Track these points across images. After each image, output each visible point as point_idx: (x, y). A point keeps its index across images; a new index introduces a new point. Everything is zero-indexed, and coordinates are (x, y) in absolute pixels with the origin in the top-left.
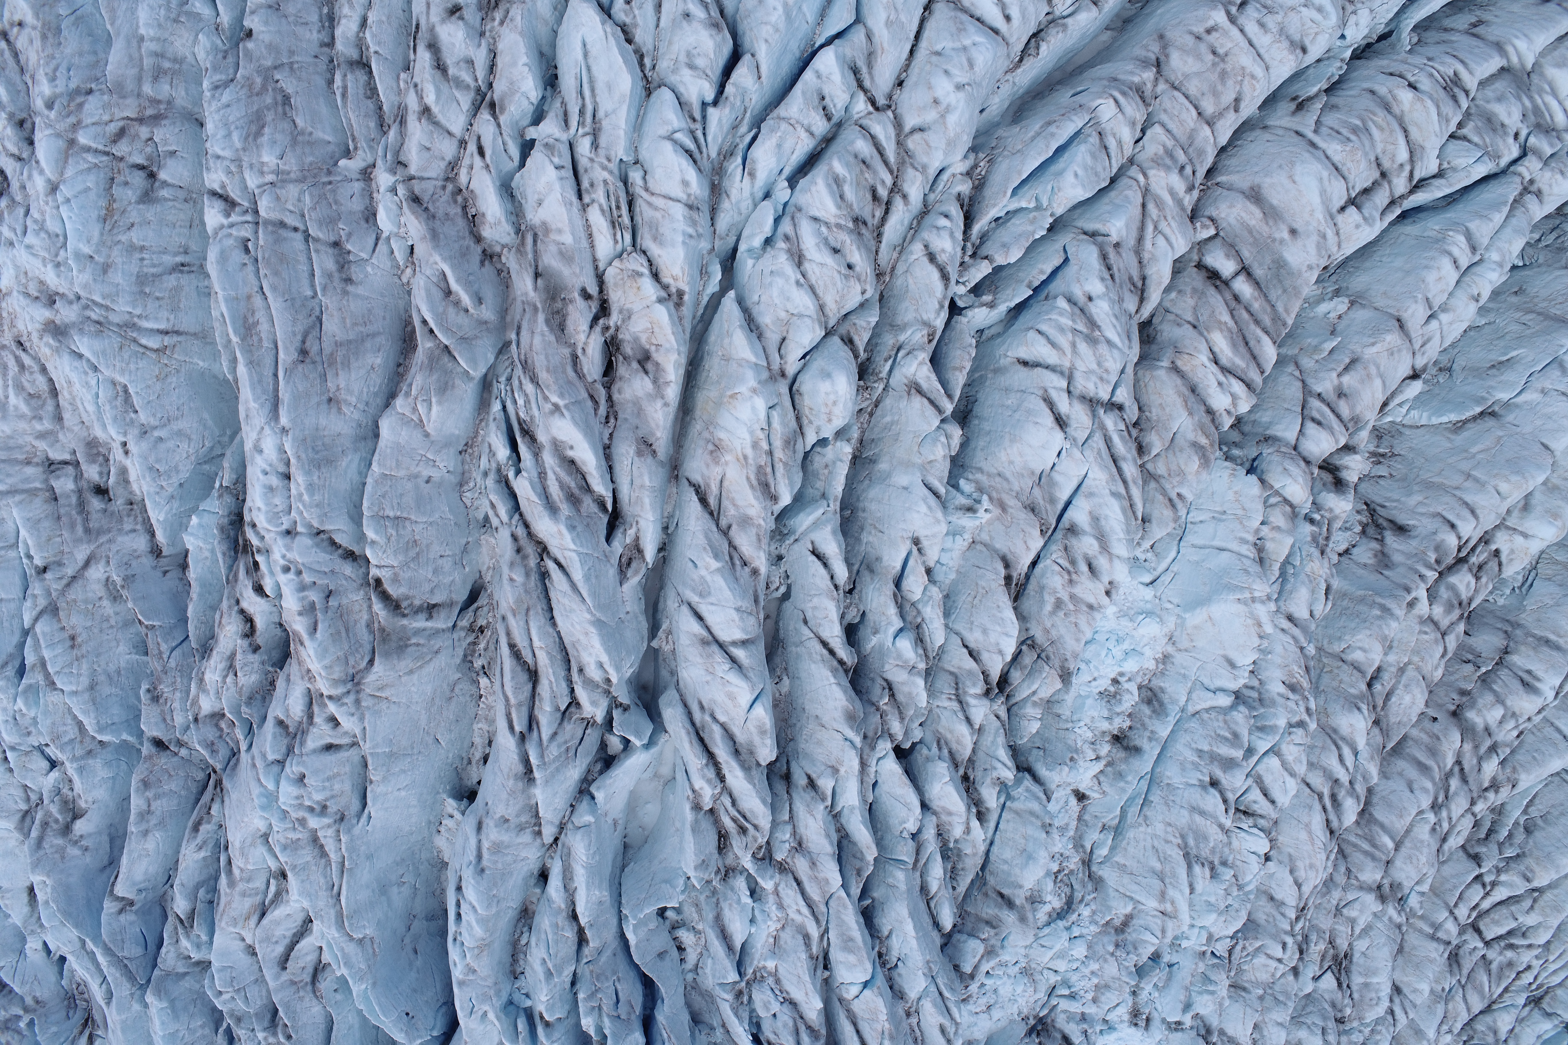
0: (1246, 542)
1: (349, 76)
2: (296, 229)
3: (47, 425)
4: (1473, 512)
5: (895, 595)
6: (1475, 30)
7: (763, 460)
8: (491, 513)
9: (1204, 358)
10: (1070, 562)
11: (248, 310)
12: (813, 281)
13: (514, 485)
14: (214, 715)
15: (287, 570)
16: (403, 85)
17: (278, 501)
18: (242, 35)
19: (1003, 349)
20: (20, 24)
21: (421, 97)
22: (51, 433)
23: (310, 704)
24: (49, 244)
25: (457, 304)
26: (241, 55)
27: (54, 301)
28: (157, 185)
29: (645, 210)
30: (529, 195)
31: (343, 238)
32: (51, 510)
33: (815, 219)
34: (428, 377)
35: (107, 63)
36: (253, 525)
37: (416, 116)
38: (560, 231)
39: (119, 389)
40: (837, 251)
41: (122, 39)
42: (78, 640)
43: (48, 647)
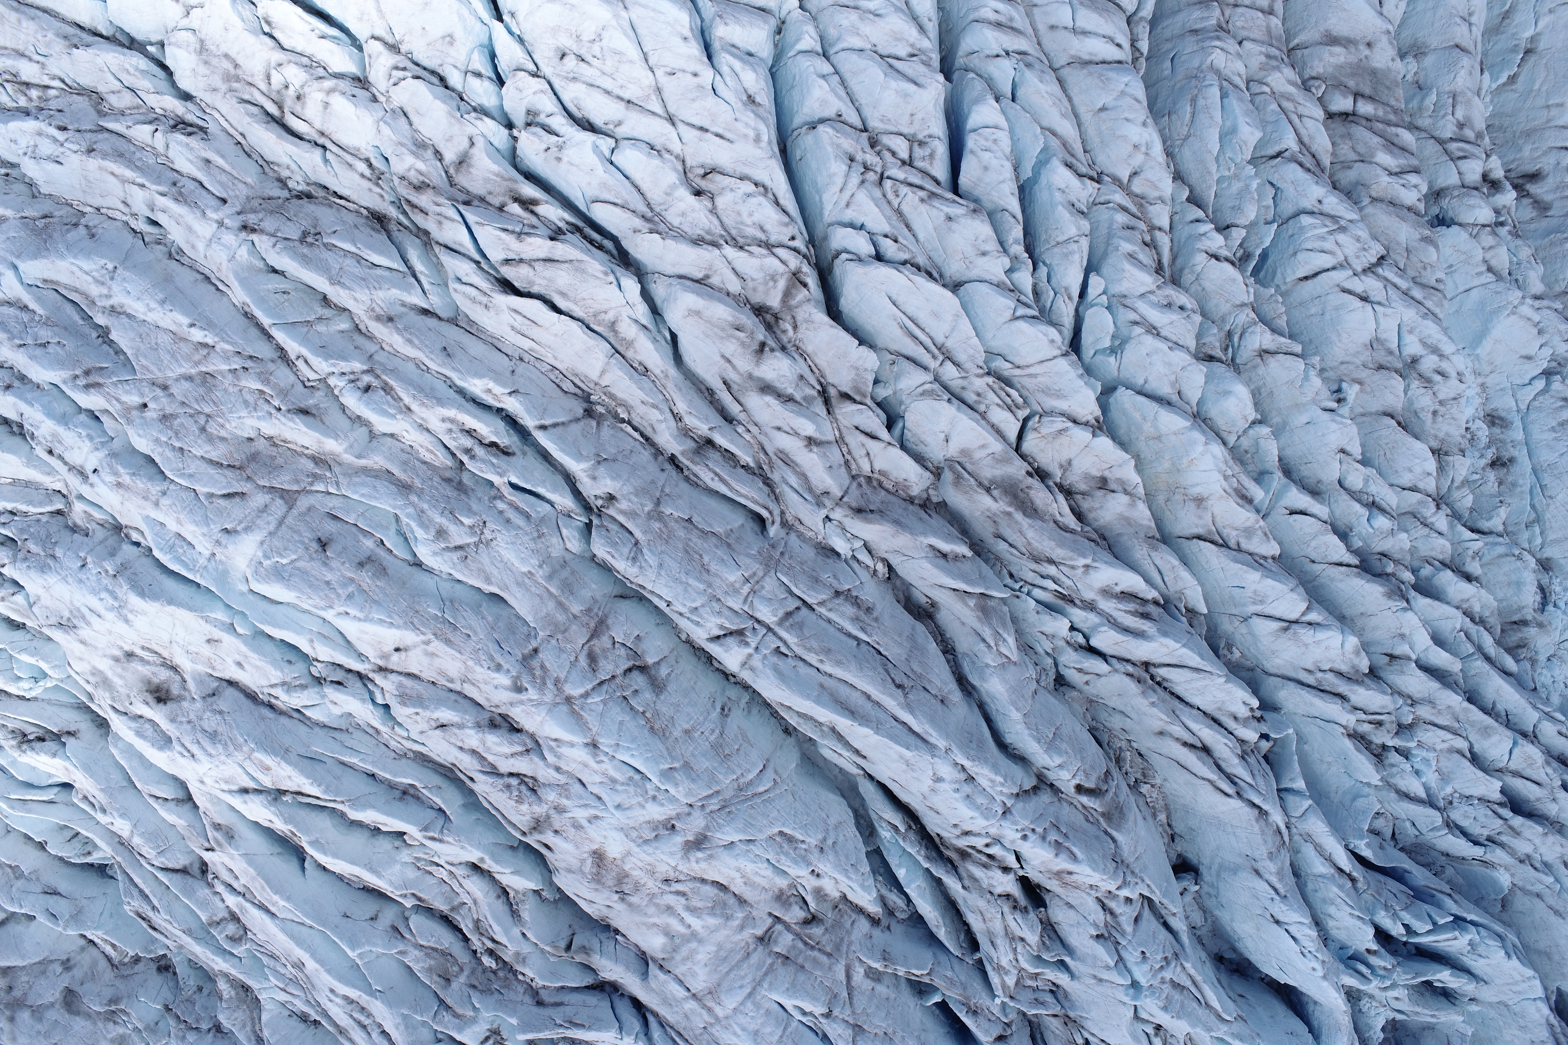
0: (1481, 273)
1: (711, 465)
2: (798, 608)
3: (740, 915)
5: (1348, 494)
7: (1233, 482)
9: (1385, 179)
10: (1427, 381)
11: (832, 695)
12: (1175, 339)
13: (1094, 642)
14: (1017, 983)
15: (1025, 837)
16: (747, 437)
17: (981, 800)
18: (599, 503)
19: (1278, 279)
20: (397, 650)
21: (797, 434)
22: (746, 918)
23: (1104, 907)
24: (631, 789)
25: (956, 557)
26: (621, 519)
27: (673, 826)
28: (653, 672)
29: (1026, 382)
30: (929, 439)
31: (835, 584)
32: (792, 969)
33: (1142, 295)
34: (990, 625)
35: (518, 617)
36: (967, 833)
37: (805, 451)
38: (983, 446)
39: (778, 839)
40: (1169, 305)
41: (514, 588)
42: (890, 1031)
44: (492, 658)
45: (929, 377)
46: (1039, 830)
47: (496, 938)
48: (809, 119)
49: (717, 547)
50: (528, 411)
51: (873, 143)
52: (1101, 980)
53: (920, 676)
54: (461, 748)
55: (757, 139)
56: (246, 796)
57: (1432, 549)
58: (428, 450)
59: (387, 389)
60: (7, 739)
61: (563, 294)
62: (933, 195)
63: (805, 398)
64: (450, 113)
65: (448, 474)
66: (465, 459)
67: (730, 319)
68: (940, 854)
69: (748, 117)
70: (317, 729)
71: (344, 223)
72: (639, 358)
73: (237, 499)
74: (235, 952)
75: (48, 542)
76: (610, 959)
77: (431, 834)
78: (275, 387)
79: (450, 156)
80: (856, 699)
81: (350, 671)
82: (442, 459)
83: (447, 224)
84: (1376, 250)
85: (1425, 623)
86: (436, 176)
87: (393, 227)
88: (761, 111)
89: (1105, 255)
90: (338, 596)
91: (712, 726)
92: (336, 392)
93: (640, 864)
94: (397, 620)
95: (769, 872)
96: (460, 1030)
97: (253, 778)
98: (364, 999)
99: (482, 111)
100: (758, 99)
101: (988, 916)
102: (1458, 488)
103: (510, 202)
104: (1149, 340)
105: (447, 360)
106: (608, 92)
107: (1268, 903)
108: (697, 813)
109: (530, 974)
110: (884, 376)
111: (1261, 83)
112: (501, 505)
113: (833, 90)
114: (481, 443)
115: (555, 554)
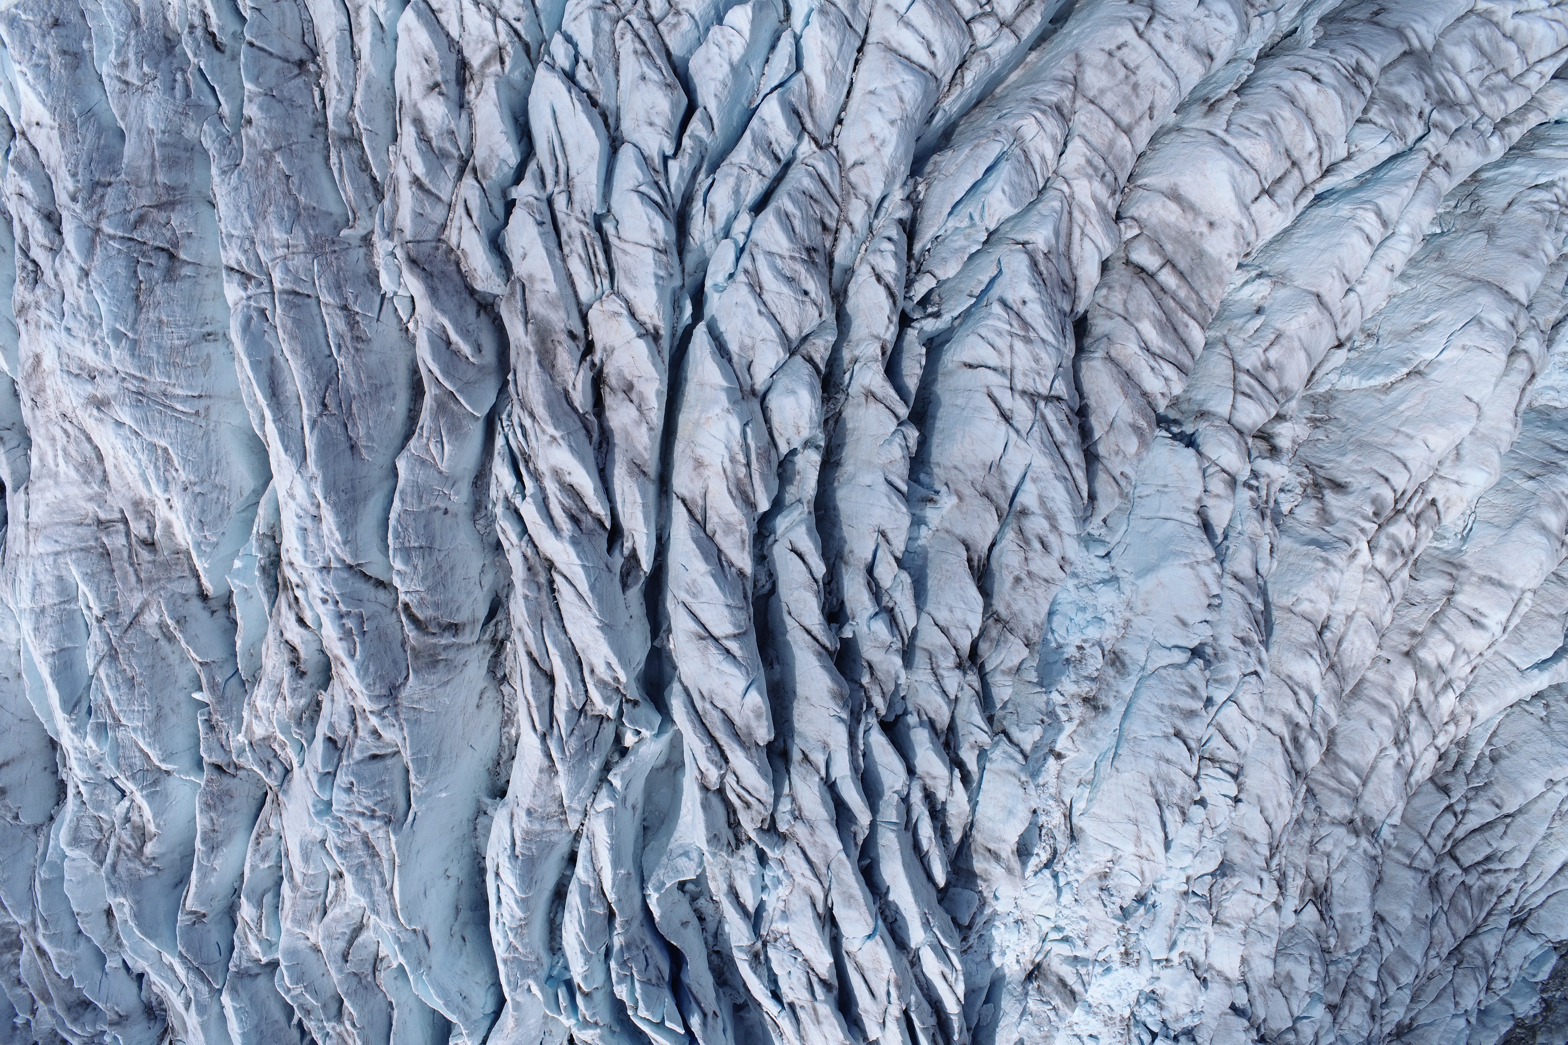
0: (1190, 511)
1: (343, 153)
2: (307, 296)
3: (98, 488)
4: (1405, 465)
5: (869, 584)
6: (1375, 19)
7: (742, 472)
8: (502, 538)
9: (1135, 346)
10: (1025, 542)
11: (272, 371)
12: (774, 310)
15: (325, 601)
16: (391, 157)
17: (312, 541)
19: (950, 354)
20: (37, 124)
21: (411, 169)
22: (100, 495)
24: (86, 325)
25: (458, 352)
26: (245, 141)
27: (94, 377)
28: (177, 265)
29: (619, 256)
30: (516, 250)
31: (351, 301)
32: (104, 564)
33: (770, 253)
35: (121, 154)
36: (291, 564)
37: (407, 186)
39: (159, 451)
40: (791, 280)
41: (134, 134)
42: (138, 679)
43: (112, 688)
44: (76, 166)
45: (541, 195)
46: (342, 607)
49: (289, 208)
50: (251, 25)
52: (308, 778)
53: (350, 414)
54: (22, 218)
57: (929, 702)
58: (174, 12)
62: (649, 55)
63: (443, 151)
65: (170, 35)
66: (186, 31)
67: (426, 48)
72: (360, 45)
76: (8, 459)
80: (288, 389)
81: (10, 124)
82: (176, 24)
90: (31, 59)
91: (185, 335)
93: (54, 386)
94: (49, 101)
95: (136, 471)
102: (1003, 673)
104: (744, 291)
108: (117, 381)
111: (1065, 181)
112: (179, 76)
114: (206, 29)
115: (186, 134)
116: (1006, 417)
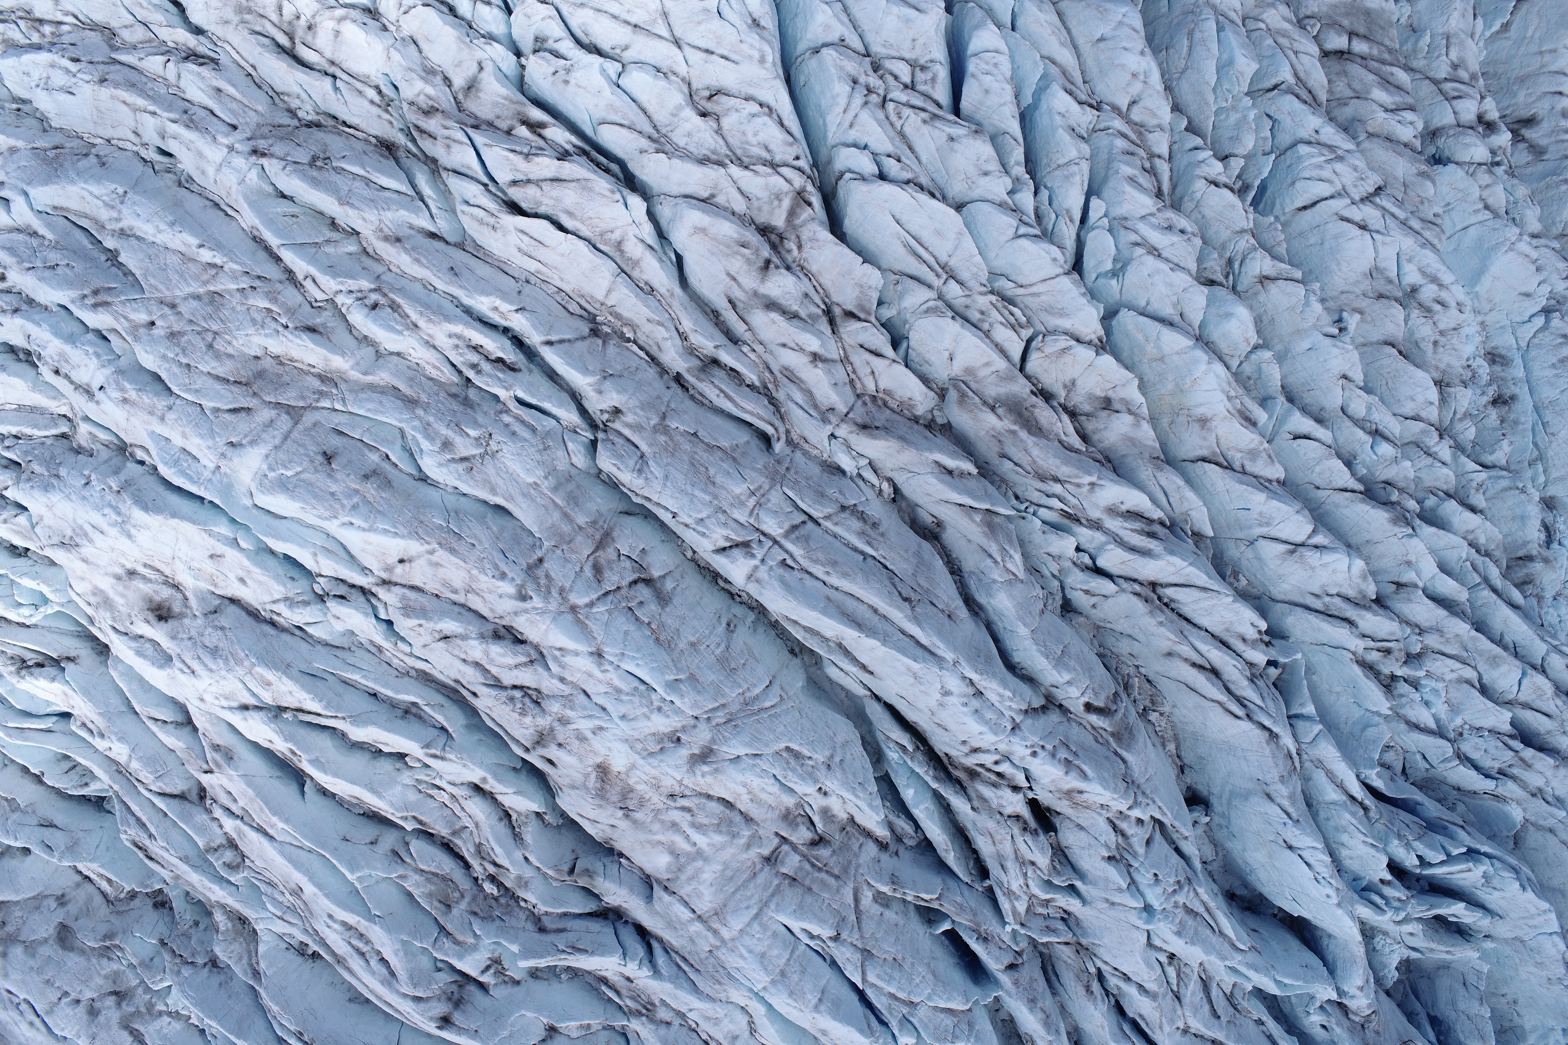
0: (1479, 211)
1: (717, 383)
2: (804, 522)
3: (746, 833)
5: (1353, 423)
9: (1381, 115)
10: (1427, 311)
11: (838, 607)
12: (1176, 261)
13: (1101, 563)
14: (1028, 910)
15: (1034, 754)
16: (752, 356)
17: (989, 715)
18: (605, 417)
19: (1277, 210)
20: (401, 561)
21: (802, 350)
22: (753, 837)
23: (1115, 828)
24: (636, 700)
25: (962, 474)
26: (627, 432)
27: (679, 739)
28: (658, 585)
29: (1029, 301)
30: (933, 358)
31: (841, 499)
32: (799, 890)
33: (1143, 218)
34: (996, 541)
35: (523, 528)
36: (976, 750)
37: (810, 367)
38: (987, 364)
39: (785, 754)
40: (1170, 228)
41: (520, 499)
42: (899, 957)
43: (889, 983)
44: (496, 567)
45: (933, 295)
46: (1049, 747)
47: (499, 861)
48: (812, 45)
49: (722, 460)
50: (534, 326)
51: (876, 67)
52: (1113, 904)
53: (927, 591)
54: (464, 661)
55: (762, 60)
56: (246, 713)
57: (1436, 479)
58: (434, 367)
59: (394, 307)
60: (5, 665)
61: (570, 214)
62: (935, 116)
63: (810, 316)
64: (459, 38)
65: (454, 390)
66: (471, 374)
67: (735, 235)
68: (949, 775)
69: (753, 38)
70: (319, 647)
71: (353, 149)
72: (645, 277)
73: (243, 414)
74: (232, 879)
75: (52, 463)
76: (614, 882)
77: (433, 751)
78: (283, 305)
79: (459, 82)
80: (863, 612)
81: (353, 586)
82: (448, 376)
83: (455, 147)
84: (1373, 181)
85: (1432, 551)
86: (445, 100)
87: (401, 154)
88: (765, 34)
89: (1105, 179)
90: (343, 506)
91: (718, 640)
92: (344, 310)
93: (645, 777)
94: (402, 530)
95: (775, 789)
96: (460, 957)
97: (254, 695)
98: (363, 924)
99: (490, 37)
100: (763, 23)
101: (998, 838)
102: (1461, 420)
103: (518, 124)
104: (1150, 260)
105: (454, 279)
106: (615, 17)
107: (1280, 828)
108: (702, 726)
109: (532, 898)
110: (889, 295)
111: (1256, 19)
112: (506, 419)
113: (835, 15)
114: (487, 358)
115: (560, 468)
116: (1363, 227)
